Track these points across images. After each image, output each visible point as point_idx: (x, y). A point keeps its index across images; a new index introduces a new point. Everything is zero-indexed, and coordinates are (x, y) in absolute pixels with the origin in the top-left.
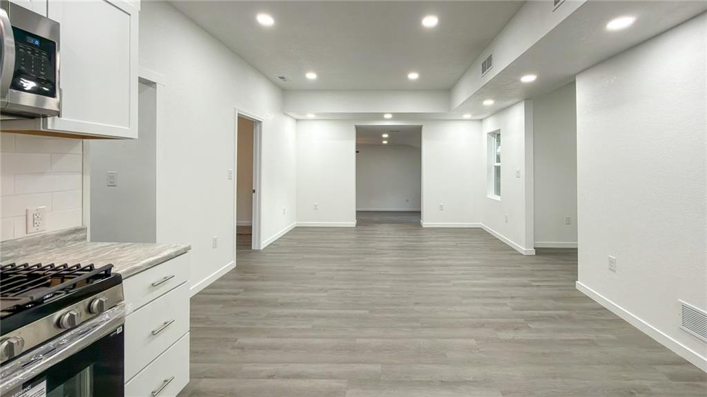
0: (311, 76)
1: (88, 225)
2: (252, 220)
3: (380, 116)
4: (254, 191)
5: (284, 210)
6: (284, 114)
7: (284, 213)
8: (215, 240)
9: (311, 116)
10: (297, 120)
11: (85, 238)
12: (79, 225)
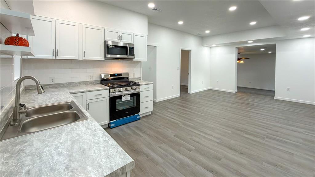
0: (208, 32)
1: (142, 77)
2: (188, 84)
3: (246, 42)
4: (189, 74)
5: (203, 82)
6: (203, 46)
7: (203, 83)
8: (173, 87)
9: (214, 45)
10: (211, 47)
11: (141, 79)
12: (140, 77)
